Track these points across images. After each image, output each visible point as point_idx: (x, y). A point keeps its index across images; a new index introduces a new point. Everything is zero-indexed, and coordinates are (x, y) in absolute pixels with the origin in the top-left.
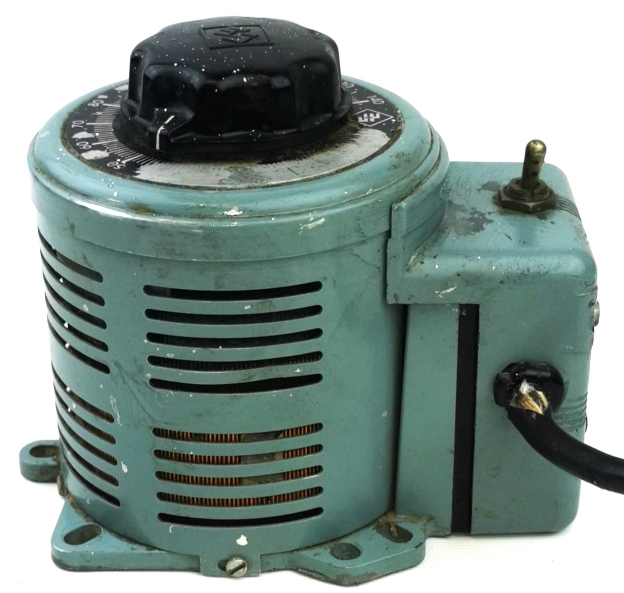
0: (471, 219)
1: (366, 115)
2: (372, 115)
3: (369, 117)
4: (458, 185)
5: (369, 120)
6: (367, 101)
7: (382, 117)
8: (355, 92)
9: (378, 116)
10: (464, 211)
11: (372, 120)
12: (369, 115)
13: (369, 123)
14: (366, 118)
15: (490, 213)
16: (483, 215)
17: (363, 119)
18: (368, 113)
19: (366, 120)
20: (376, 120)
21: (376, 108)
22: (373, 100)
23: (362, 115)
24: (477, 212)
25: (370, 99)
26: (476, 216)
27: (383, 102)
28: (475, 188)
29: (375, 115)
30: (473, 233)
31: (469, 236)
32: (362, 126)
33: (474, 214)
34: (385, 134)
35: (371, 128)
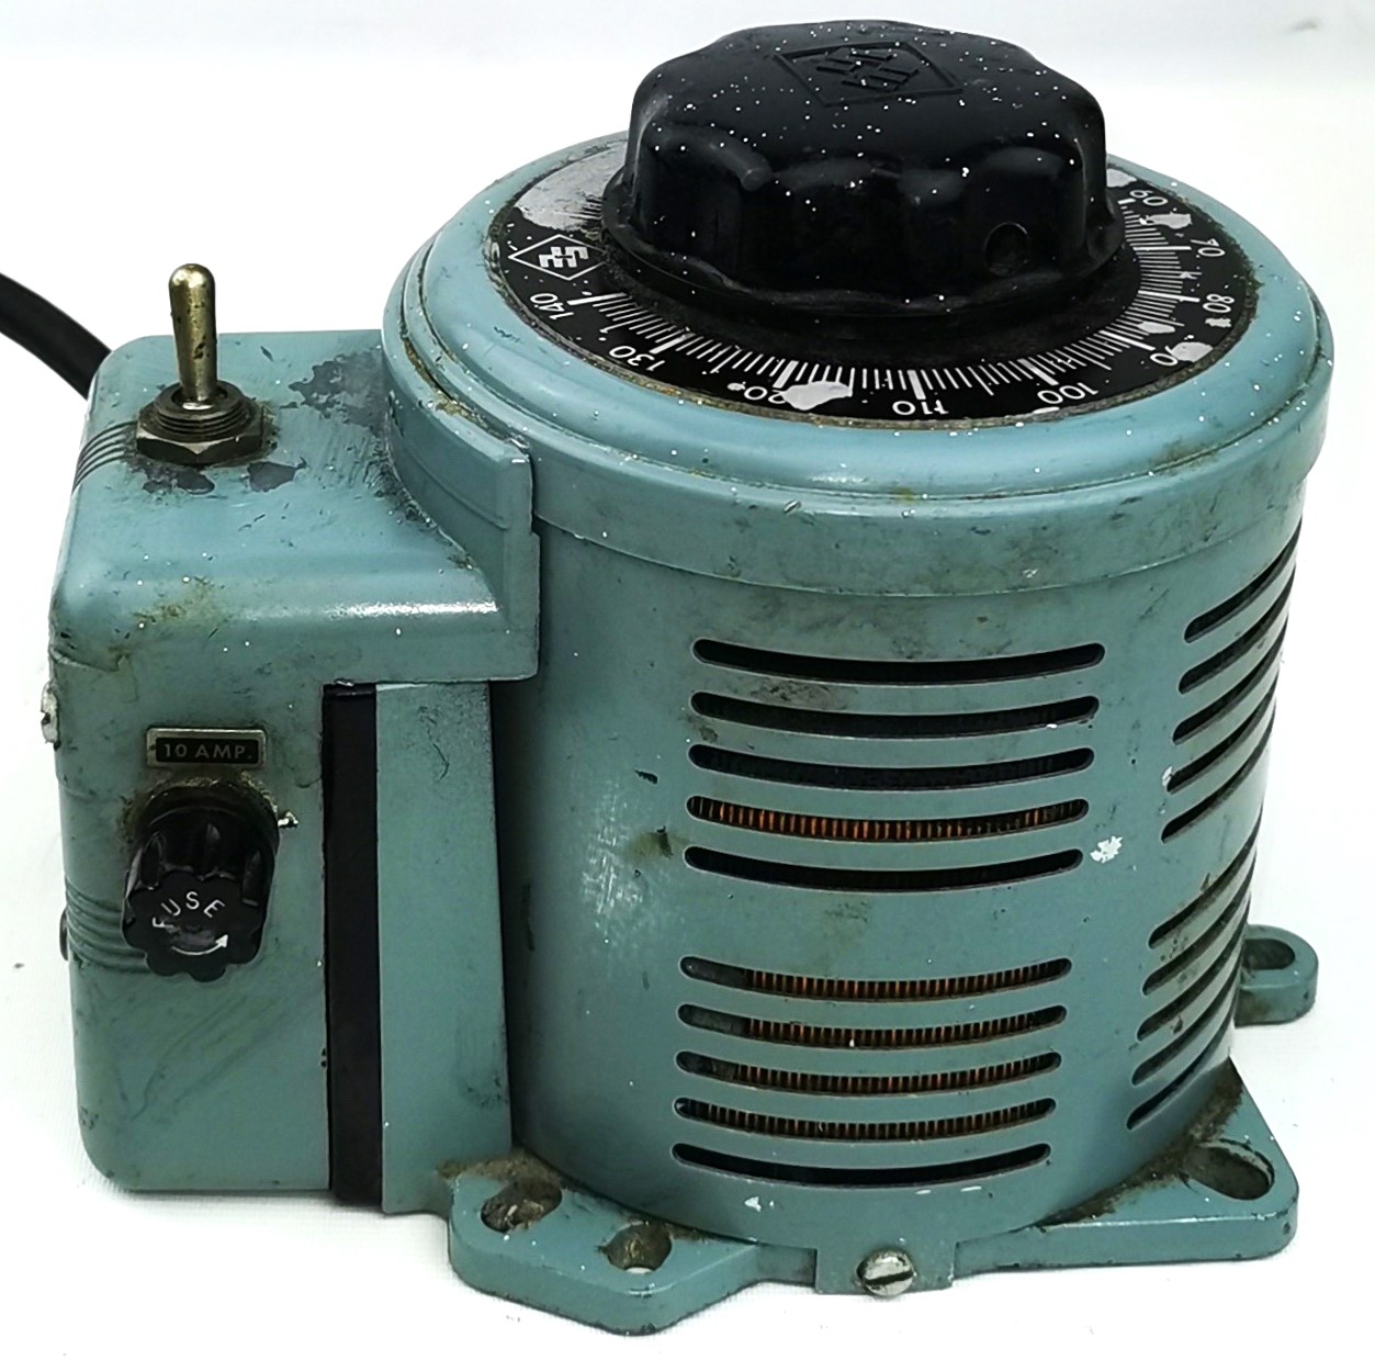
0: (336, 390)
1: (572, 263)
2: (558, 264)
3: (565, 258)
4: (350, 479)
5: (563, 251)
6: (571, 303)
7: (533, 257)
8: (604, 331)
9: (544, 259)
10: (347, 409)
11: (556, 251)
12: (565, 263)
13: (562, 244)
14: (570, 257)
15: (293, 405)
16: (308, 402)
17: (577, 253)
18: (566, 270)
19: (570, 251)
20: (546, 250)
21: (548, 283)
22: (559, 306)
23: (582, 264)
24: (318, 407)
25: (567, 308)
26: (323, 399)
27: (533, 299)
28: (311, 469)
29: (551, 262)
30: (339, 360)
31: (348, 354)
32: (577, 235)
33: (327, 402)
34: (526, 216)
35: (558, 231)
